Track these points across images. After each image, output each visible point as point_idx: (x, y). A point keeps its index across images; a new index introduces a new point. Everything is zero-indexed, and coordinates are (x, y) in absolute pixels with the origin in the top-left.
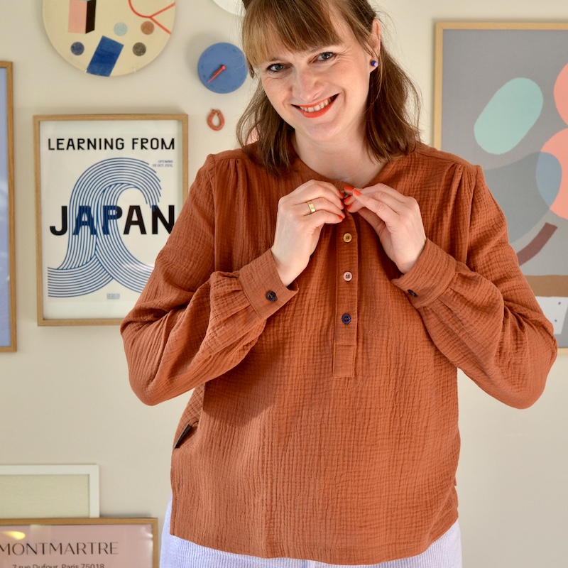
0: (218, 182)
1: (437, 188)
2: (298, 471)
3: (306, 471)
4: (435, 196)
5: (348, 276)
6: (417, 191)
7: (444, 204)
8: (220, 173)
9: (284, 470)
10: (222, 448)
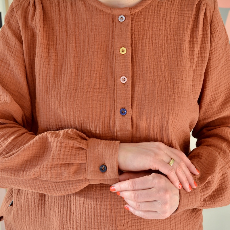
0: (21, 14)
1: (190, 15)
2: (96, 221)
3: (102, 221)
4: (189, 21)
5: (124, 80)
6: (175, 15)
7: (195, 29)
8: (23, 8)
9: (85, 219)
10: (37, 205)
